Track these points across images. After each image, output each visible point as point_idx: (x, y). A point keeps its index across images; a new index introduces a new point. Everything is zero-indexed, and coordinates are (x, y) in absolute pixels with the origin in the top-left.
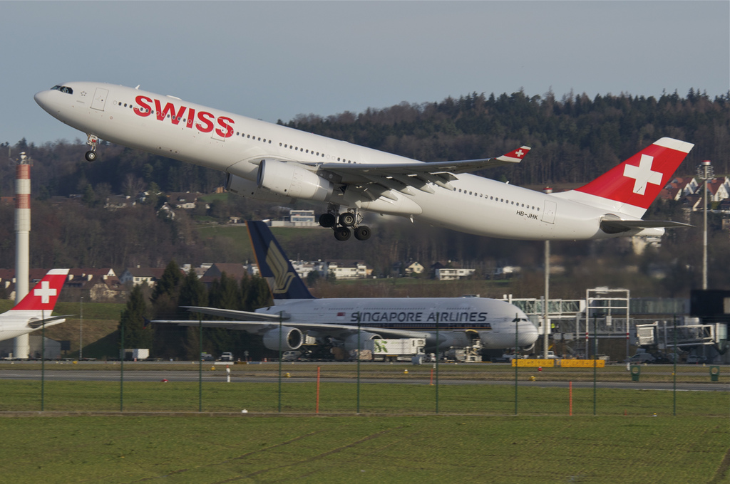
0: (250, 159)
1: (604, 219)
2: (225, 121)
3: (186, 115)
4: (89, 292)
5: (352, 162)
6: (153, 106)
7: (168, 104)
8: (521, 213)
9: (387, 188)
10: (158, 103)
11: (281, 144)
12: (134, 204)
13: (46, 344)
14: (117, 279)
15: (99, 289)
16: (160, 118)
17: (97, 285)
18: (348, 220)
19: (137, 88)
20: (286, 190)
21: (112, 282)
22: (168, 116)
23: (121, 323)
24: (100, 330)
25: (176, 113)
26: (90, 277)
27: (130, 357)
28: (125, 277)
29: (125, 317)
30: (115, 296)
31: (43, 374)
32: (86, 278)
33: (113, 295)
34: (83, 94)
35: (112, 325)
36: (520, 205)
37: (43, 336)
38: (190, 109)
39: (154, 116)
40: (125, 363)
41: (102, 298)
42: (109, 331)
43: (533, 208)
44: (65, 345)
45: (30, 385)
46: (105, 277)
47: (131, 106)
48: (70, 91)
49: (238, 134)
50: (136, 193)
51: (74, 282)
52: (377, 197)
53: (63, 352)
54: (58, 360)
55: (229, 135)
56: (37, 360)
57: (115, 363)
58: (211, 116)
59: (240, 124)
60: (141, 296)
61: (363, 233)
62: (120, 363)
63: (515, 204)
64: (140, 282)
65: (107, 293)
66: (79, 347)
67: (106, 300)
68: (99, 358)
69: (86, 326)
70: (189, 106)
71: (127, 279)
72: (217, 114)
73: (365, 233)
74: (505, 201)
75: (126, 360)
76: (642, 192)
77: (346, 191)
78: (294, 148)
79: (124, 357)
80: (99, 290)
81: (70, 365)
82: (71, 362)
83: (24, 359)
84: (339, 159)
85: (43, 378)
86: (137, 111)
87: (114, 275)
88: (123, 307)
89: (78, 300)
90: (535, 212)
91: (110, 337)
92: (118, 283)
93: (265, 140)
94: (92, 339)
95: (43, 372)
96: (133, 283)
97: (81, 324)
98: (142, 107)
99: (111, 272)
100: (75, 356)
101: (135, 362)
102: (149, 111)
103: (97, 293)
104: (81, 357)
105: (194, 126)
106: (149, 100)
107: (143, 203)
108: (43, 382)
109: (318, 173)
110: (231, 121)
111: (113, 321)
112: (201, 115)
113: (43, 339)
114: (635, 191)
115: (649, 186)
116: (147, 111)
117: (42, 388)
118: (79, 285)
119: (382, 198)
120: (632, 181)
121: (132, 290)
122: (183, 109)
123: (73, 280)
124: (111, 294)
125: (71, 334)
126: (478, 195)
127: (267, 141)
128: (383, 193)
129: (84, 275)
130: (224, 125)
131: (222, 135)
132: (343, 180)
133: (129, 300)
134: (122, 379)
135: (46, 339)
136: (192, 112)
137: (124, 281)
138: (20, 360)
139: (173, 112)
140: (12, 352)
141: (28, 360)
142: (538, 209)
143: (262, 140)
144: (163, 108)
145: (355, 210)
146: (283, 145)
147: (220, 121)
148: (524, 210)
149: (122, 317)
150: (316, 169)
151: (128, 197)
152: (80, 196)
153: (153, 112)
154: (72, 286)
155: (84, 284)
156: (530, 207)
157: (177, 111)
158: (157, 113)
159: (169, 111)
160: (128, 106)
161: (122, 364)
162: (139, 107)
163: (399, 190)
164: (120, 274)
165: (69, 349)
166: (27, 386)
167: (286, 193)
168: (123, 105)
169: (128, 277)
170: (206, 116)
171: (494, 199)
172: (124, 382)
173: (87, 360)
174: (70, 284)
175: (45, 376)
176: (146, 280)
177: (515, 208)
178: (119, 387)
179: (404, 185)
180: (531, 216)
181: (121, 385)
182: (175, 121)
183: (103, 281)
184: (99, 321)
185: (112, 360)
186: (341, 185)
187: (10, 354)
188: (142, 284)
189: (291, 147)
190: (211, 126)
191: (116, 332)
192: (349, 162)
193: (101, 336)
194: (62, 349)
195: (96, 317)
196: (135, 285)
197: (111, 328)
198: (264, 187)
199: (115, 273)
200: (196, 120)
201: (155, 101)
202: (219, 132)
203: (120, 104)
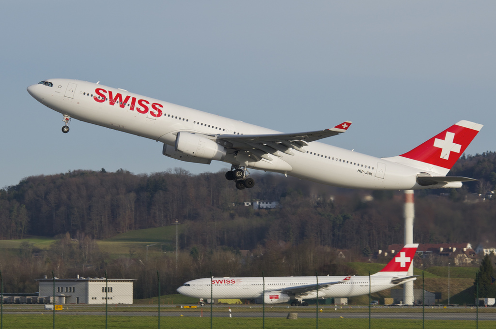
0: (173, 132)
1: (420, 176)
2: (157, 106)
3: (130, 101)
4: (454, 260)
5: (240, 134)
6: (107, 95)
7: (118, 94)
8: (361, 171)
9: (265, 153)
10: (110, 93)
11: (195, 122)
12: (484, 199)
13: (425, 295)
14: (473, 251)
15: (461, 257)
16: (112, 103)
17: (459, 255)
18: (238, 174)
19: (98, 83)
20: (193, 153)
21: (470, 253)
22: (118, 102)
23: (476, 281)
24: (462, 285)
25: (123, 100)
26: (455, 249)
27: (482, 304)
28: (478, 249)
29: (479, 276)
30: (472, 262)
31: (423, 316)
32: (452, 250)
33: (470, 261)
34: (60, 87)
35: (470, 282)
36: (360, 165)
37: (423, 289)
38: (133, 98)
39: (107, 102)
40: (479, 308)
41: (463, 263)
42: (468, 286)
43: (369, 167)
44: (438, 296)
45: (415, 322)
46: (465, 249)
47: (92, 95)
48: (52, 85)
49: (165, 115)
50: (486, 192)
51: (444, 253)
52: (260, 158)
53: (436, 301)
54: (433, 306)
55: (159, 115)
56: (419, 306)
57: (472, 308)
58: (147, 102)
59: (167, 108)
60: (490, 262)
61: (249, 183)
62: (476, 308)
63: (357, 164)
64: (488, 253)
65: (466, 260)
66: (448, 297)
67: (466, 265)
68: (461, 304)
69: (452, 283)
70: (132, 96)
71: (479, 251)
72: (152, 101)
73: (250, 183)
74: (349, 163)
75: (480, 306)
76: (447, 158)
77: (238, 154)
78: (204, 125)
79: (478, 303)
80: (461, 259)
81: (441, 309)
82: (442, 307)
83: (411, 306)
84: (235, 133)
85: (423, 318)
86: (96, 99)
87: (471, 248)
88: (477, 270)
89: (447, 265)
90: (370, 170)
91: (468, 290)
92: (474, 253)
93: (184, 119)
94: (456, 291)
95: (423, 314)
96: (484, 253)
97: (449, 281)
98: (100, 96)
99: (469, 246)
100: (445, 303)
101: (486, 307)
102: (104, 99)
103: (459, 260)
104: (449, 303)
105: (135, 109)
106: (105, 91)
107: (491, 199)
108: (423, 321)
109: (217, 141)
110: (161, 106)
111: (470, 279)
112: (140, 102)
113: (423, 292)
114: (441, 157)
115: (452, 153)
116: (103, 98)
117: (423, 325)
118: (447, 255)
119: (263, 159)
120: (440, 150)
121: (483, 258)
122: (128, 98)
123: (443, 251)
124: (469, 261)
125: (442, 288)
126: (331, 158)
127: (185, 120)
128: (263, 156)
129: (450, 248)
130: (156, 109)
131: (154, 115)
132: (234, 146)
133: (481, 265)
134: (477, 319)
135: (425, 291)
136: (134, 99)
137: (478, 252)
138: (408, 305)
139: (121, 100)
140: (402, 300)
141: (413, 306)
142: (373, 168)
143: (182, 119)
144: (114, 97)
145: (244, 167)
146: (196, 123)
147: (154, 106)
148: (363, 169)
149: (477, 276)
150: (215, 138)
151: (480, 195)
152: (447, 194)
153: (107, 99)
154: (442, 255)
155: (450, 254)
156: (368, 167)
157: (123, 99)
158: (110, 100)
159: (118, 98)
160: (90, 95)
161: (477, 309)
162: (98, 96)
163: (272, 154)
164: (475, 247)
165: (440, 298)
166: (413, 324)
167: (194, 154)
168: (86, 94)
169: (481, 249)
170: (144, 103)
171: (342, 161)
172: (479, 321)
173: (453, 306)
174: (441, 254)
175: (425, 316)
176: (493, 251)
177: (357, 168)
178: (475, 324)
179: (275, 150)
180: (367, 173)
181: (477, 323)
182: (122, 106)
183: (464, 252)
184: (461, 279)
185: (470, 306)
186: (235, 150)
187: (401, 302)
188: (490, 254)
189: (202, 124)
190: (147, 109)
191: (472, 287)
192: (238, 133)
193: (463, 289)
194: (436, 298)
195: (459, 276)
196: (485, 254)
197: (469, 284)
198: (179, 150)
199: (472, 247)
200: (137, 105)
201: (109, 91)
202: (152, 113)
203: (84, 94)
